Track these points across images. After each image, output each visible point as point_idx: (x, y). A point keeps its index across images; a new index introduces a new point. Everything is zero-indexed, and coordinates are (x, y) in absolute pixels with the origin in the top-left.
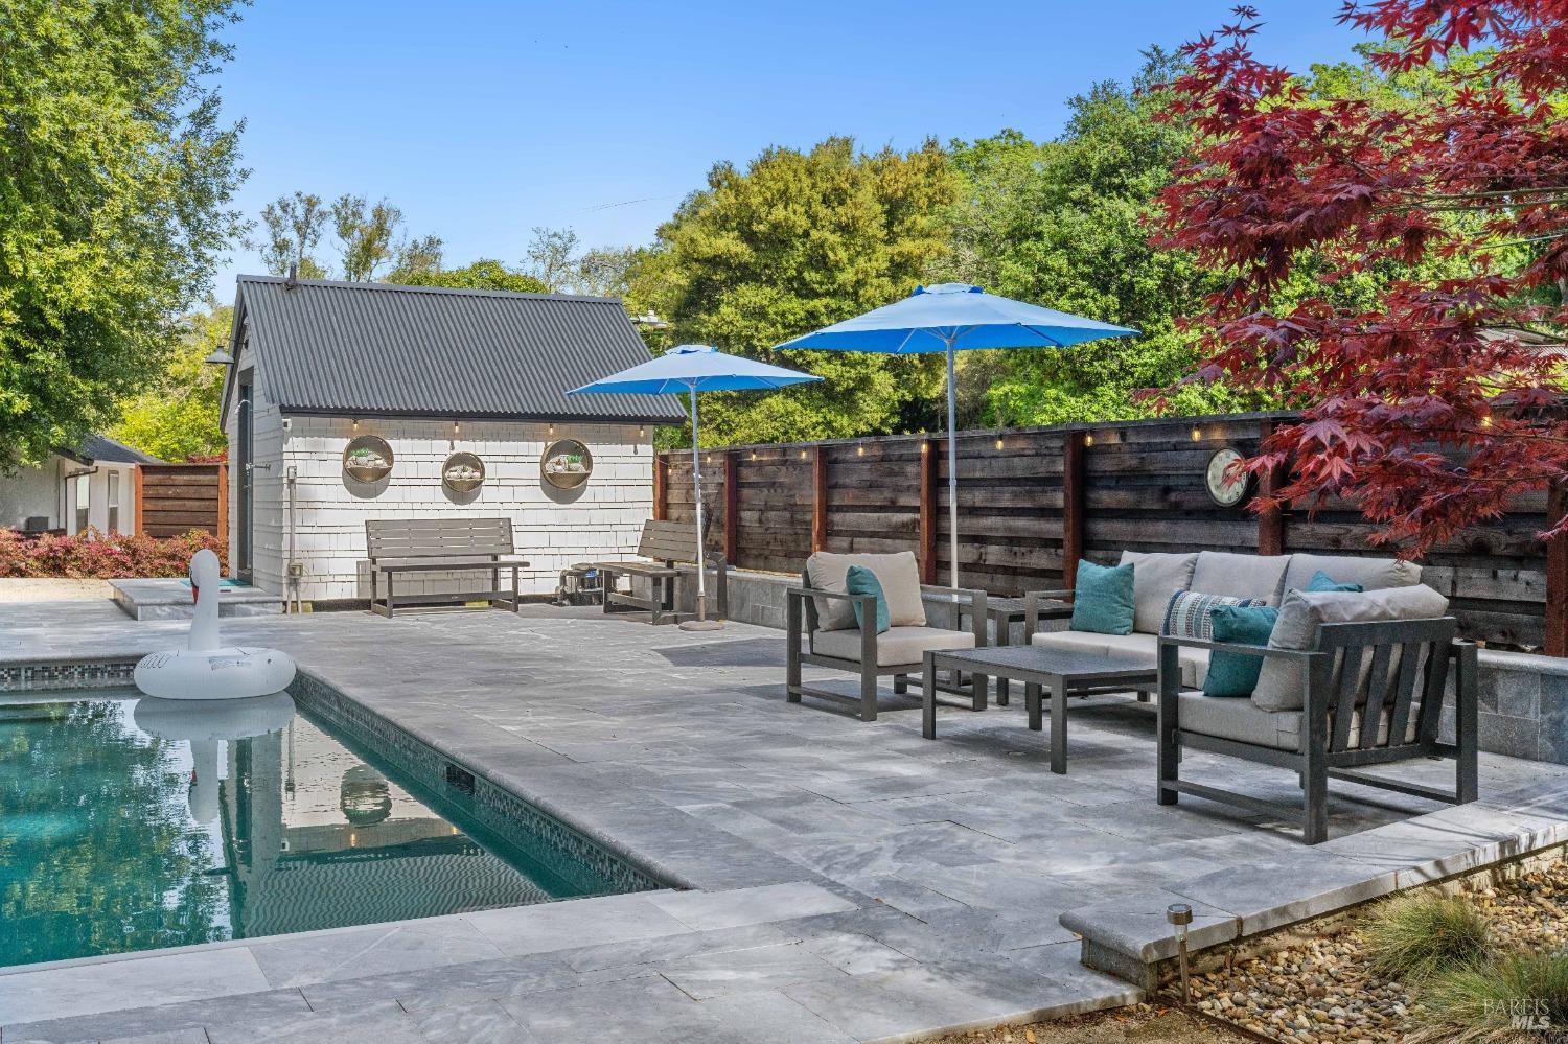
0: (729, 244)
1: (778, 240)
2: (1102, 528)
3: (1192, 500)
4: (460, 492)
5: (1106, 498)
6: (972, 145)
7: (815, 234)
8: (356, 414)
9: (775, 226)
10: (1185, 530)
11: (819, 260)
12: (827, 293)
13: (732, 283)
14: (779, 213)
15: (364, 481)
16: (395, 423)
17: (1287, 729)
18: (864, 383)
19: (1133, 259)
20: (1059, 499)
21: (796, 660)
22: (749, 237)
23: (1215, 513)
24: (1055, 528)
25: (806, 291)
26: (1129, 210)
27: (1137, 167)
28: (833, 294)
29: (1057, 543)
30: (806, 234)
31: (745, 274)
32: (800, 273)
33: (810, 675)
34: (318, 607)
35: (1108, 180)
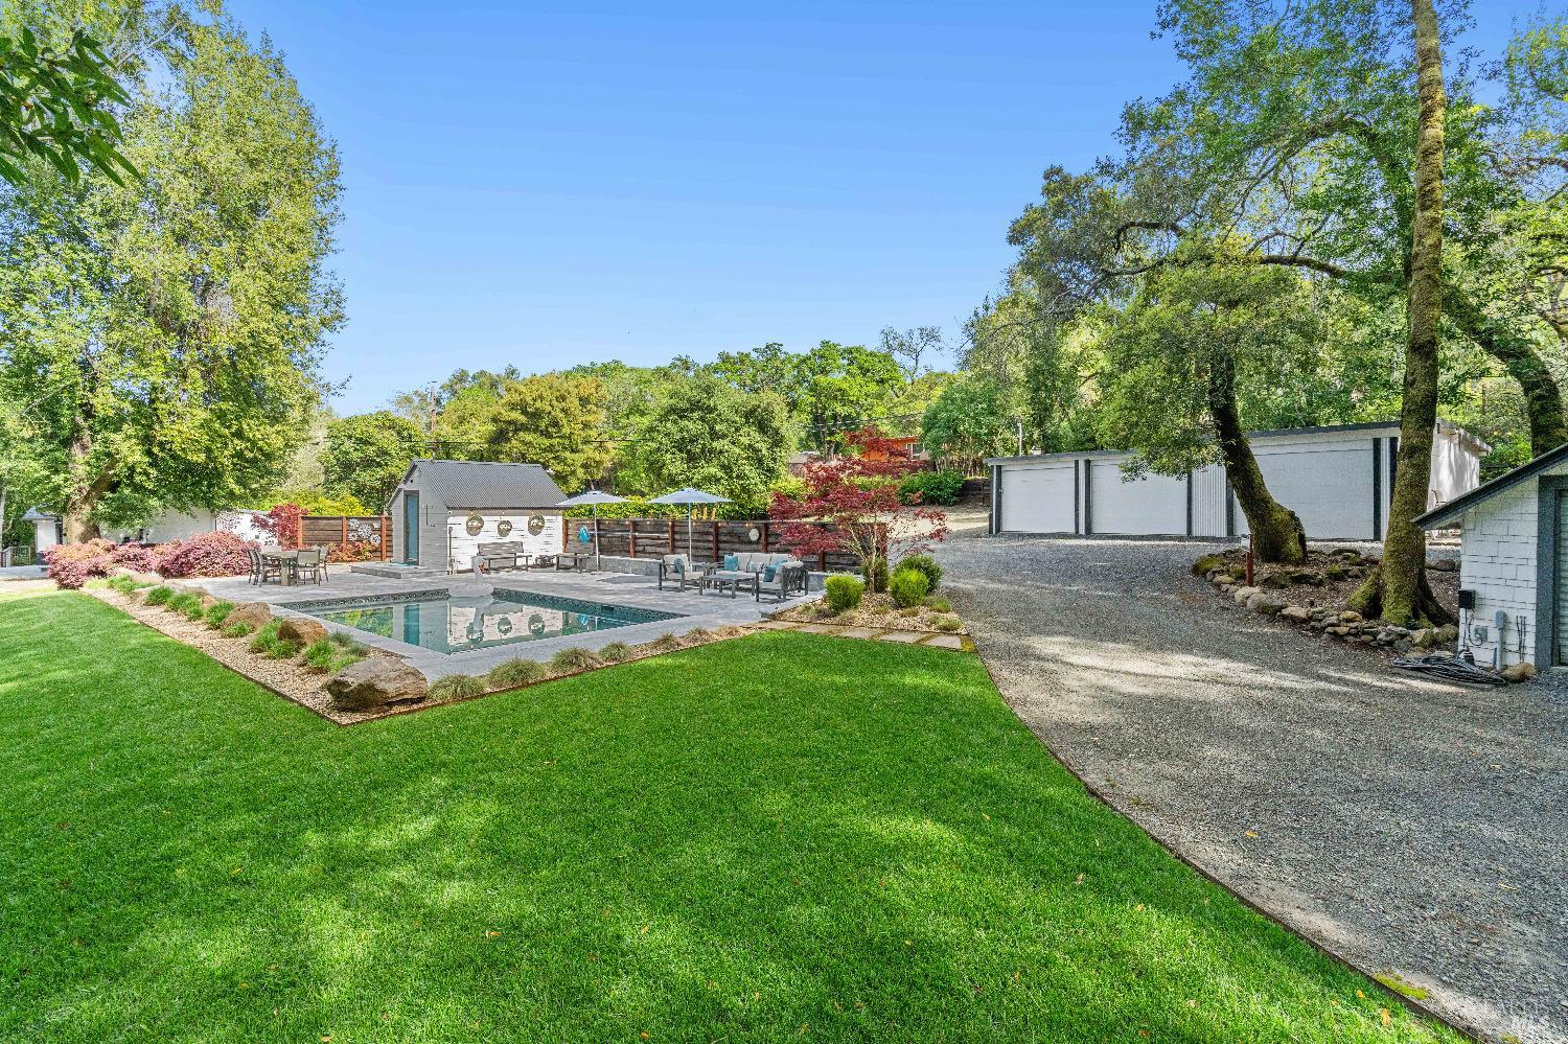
0: (517, 416)
1: (537, 415)
2: (721, 545)
3: (745, 539)
4: (503, 533)
5: (723, 538)
6: (599, 365)
7: (553, 413)
8: (472, 509)
9: (537, 409)
10: (744, 547)
11: (555, 424)
12: (558, 437)
13: (516, 431)
14: (538, 404)
15: (473, 531)
16: (483, 511)
17: (779, 587)
18: (573, 473)
19: (692, 441)
20: (711, 538)
21: (661, 580)
22: (524, 412)
23: (751, 542)
24: (711, 545)
25: (549, 436)
26: (691, 425)
27: (692, 411)
28: (561, 437)
29: (711, 549)
30: (550, 413)
31: (524, 428)
32: (546, 428)
33: (663, 584)
34: (459, 572)
35: (682, 414)
